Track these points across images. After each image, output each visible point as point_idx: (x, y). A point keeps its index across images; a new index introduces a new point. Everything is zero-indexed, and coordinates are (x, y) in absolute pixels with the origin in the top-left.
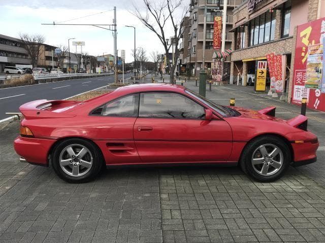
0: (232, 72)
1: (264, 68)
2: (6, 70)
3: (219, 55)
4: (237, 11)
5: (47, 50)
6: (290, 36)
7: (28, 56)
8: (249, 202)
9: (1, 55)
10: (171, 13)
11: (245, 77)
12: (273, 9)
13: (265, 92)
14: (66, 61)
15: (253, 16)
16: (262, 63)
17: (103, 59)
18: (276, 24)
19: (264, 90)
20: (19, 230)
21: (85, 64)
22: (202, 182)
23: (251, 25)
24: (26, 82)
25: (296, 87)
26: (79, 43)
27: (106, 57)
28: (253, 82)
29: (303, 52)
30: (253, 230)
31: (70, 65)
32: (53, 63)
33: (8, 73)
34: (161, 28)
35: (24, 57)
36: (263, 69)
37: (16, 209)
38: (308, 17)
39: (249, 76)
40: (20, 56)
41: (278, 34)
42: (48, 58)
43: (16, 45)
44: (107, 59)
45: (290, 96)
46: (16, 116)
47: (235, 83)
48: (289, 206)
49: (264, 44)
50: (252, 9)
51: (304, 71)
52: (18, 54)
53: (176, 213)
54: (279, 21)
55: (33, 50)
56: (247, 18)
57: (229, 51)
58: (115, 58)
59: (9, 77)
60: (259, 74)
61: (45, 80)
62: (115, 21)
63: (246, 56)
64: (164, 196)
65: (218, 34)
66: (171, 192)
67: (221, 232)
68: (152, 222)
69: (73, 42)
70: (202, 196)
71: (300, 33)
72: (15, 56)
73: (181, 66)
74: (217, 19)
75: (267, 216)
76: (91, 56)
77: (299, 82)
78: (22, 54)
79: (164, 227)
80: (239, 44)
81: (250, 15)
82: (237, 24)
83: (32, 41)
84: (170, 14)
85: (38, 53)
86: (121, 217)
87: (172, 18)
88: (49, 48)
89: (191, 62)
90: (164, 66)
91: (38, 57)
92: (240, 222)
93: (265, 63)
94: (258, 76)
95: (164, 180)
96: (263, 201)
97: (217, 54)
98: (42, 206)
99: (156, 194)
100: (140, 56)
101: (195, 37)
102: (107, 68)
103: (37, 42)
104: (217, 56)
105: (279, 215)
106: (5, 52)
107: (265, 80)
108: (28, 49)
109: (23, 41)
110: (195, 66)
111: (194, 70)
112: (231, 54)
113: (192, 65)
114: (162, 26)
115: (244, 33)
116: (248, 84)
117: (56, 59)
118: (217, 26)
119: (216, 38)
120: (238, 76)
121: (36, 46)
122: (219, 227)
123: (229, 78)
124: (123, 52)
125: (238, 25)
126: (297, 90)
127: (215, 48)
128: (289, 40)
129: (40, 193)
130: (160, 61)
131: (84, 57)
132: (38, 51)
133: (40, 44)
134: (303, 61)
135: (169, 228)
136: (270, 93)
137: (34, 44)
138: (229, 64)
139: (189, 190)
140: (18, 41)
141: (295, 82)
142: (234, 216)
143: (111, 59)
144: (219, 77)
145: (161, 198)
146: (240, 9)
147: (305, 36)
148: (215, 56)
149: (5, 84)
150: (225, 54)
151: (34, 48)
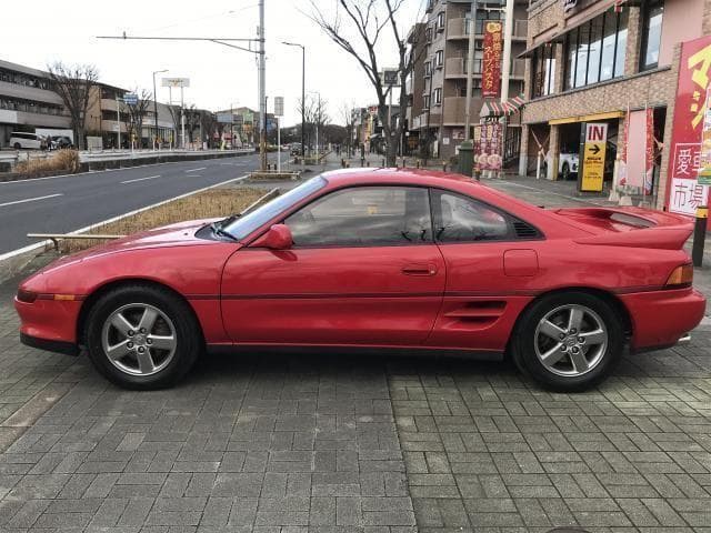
0: (524, 148)
1: (601, 138)
2: (14, 140)
3: (496, 109)
4: (538, 10)
5: (105, 97)
6: (661, 66)
7: (62, 109)
8: (599, 437)
9: (3, 108)
10: (391, 13)
11: (552, 159)
12: (623, 5)
13: (603, 194)
14: (148, 122)
15: (574, 22)
16: (596, 128)
17: (230, 119)
18: (629, 40)
19: (599, 188)
20: (89, 493)
21: (191, 129)
22: (487, 393)
23: (570, 41)
24: (62, 168)
25: (676, 181)
26: (177, 82)
27: (237, 113)
28: (572, 171)
29: (695, 102)
30: (618, 500)
31: (156, 130)
32: (118, 127)
33: (18, 146)
34: (370, 47)
35: (55, 111)
36: (597, 141)
37: (77, 446)
38: (704, 25)
39: (563, 157)
40: (46, 110)
41: (633, 61)
42: (108, 115)
43: (37, 86)
44: (238, 119)
45: (661, 202)
46: (49, 241)
47: (530, 172)
48: (693, 447)
49: (600, 84)
50: (573, 5)
51: (695, 147)
52: (42, 105)
53: (438, 461)
54: (636, 32)
55: (76, 96)
56: (561, 25)
57: (518, 101)
58: (262, 117)
59: (23, 156)
60: (588, 154)
61: (104, 163)
62: (261, 30)
63: (558, 112)
64: (406, 422)
65: (494, 62)
66: (418, 413)
67: (544, 504)
68: (387, 479)
69: (163, 79)
70: (491, 424)
71: (687, 59)
72: (35, 109)
73: (407, 134)
74: (492, 27)
75: (645, 469)
76: (204, 111)
77: (683, 170)
78: (50, 106)
79: (415, 492)
80: (542, 85)
81: (566, 20)
82: (537, 40)
83: (73, 76)
84: (391, 16)
85: (86, 104)
86: (313, 468)
87: (394, 23)
88: (110, 92)
89: (431, 125)
90: (369, 135)
91: (85, 112)
92: (587, 482)
93: (602, 128)
94: (586, 157)
95: (400, 386)
96: (630, 435)
97: (490, 108)
98: (133, 441)
99: (386, 417)
100: (313, 111)
101: (440, 69)
102: (238, 139)
103: (83, 77)
104: (492, 112)
105: (673, 468)
106: (13, 99)
107: (603, 165)
108: (63, 95)
109: (52, 75)
110: (439, 135)
111: (436, 143)
112: (521, 108)
113: (431, 132)
114: (371, 43)
115: (554, 60)
116: (560, 177)
117: (124, 117)
118: (491, 44)
119: (489, 71)
120: (539, 158)
121: (82, 87)
122: (539, 492)
123: (517, 162)
124: (279, 101)
125: (539, 41)
126: (678, 189)
127: (485, 93)
128: (659, 76)
129: (123, 412)
130: (358, 123)
131: (188, 113)
132: (87, 97)
133: (89, 84)
134: (695, 122)
135: (425, 493)
136: (613, 196)
137: (76, 82)
138: (519, 130)
139: (458, 409)
140: (41, 75)
141: (674, 172)
142: (570, 468)
143: (248, 117)
144: (495, 159)
145: (399, 428)
146: (544, 6)
147: (699, 66)
148: (485, 111)
149: (13, 171)
150: (509, 109)
151: (77, 91)
